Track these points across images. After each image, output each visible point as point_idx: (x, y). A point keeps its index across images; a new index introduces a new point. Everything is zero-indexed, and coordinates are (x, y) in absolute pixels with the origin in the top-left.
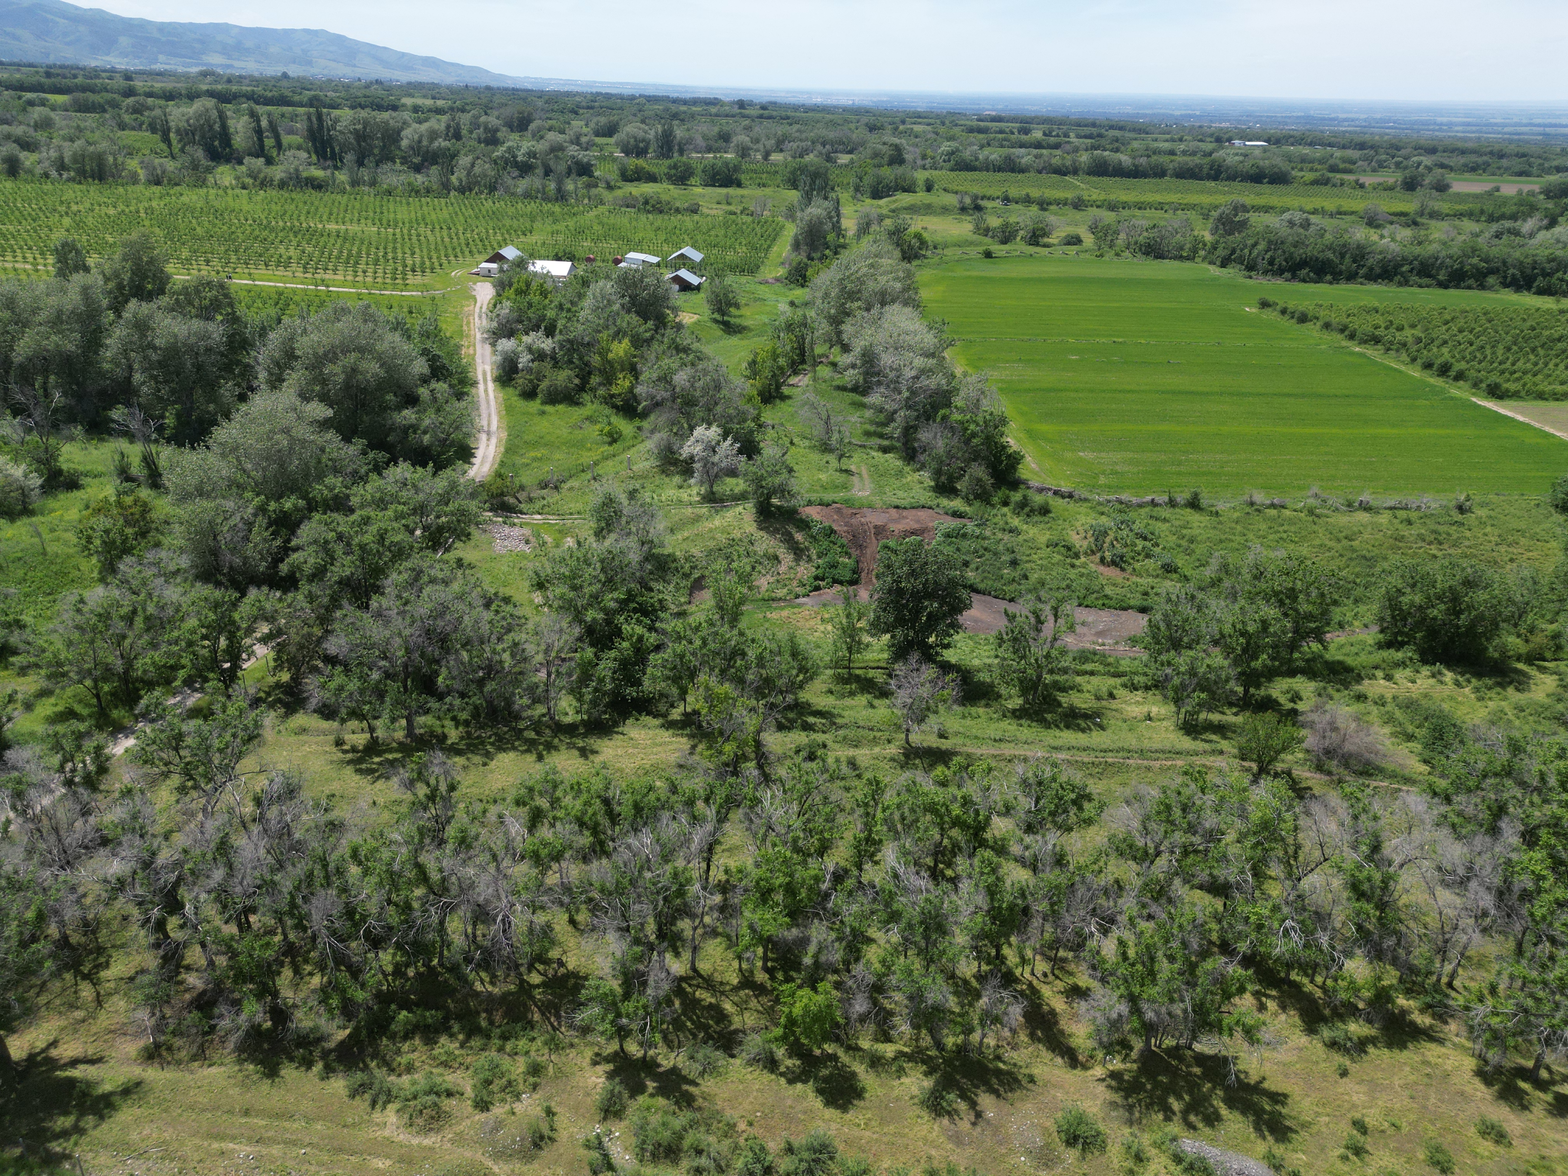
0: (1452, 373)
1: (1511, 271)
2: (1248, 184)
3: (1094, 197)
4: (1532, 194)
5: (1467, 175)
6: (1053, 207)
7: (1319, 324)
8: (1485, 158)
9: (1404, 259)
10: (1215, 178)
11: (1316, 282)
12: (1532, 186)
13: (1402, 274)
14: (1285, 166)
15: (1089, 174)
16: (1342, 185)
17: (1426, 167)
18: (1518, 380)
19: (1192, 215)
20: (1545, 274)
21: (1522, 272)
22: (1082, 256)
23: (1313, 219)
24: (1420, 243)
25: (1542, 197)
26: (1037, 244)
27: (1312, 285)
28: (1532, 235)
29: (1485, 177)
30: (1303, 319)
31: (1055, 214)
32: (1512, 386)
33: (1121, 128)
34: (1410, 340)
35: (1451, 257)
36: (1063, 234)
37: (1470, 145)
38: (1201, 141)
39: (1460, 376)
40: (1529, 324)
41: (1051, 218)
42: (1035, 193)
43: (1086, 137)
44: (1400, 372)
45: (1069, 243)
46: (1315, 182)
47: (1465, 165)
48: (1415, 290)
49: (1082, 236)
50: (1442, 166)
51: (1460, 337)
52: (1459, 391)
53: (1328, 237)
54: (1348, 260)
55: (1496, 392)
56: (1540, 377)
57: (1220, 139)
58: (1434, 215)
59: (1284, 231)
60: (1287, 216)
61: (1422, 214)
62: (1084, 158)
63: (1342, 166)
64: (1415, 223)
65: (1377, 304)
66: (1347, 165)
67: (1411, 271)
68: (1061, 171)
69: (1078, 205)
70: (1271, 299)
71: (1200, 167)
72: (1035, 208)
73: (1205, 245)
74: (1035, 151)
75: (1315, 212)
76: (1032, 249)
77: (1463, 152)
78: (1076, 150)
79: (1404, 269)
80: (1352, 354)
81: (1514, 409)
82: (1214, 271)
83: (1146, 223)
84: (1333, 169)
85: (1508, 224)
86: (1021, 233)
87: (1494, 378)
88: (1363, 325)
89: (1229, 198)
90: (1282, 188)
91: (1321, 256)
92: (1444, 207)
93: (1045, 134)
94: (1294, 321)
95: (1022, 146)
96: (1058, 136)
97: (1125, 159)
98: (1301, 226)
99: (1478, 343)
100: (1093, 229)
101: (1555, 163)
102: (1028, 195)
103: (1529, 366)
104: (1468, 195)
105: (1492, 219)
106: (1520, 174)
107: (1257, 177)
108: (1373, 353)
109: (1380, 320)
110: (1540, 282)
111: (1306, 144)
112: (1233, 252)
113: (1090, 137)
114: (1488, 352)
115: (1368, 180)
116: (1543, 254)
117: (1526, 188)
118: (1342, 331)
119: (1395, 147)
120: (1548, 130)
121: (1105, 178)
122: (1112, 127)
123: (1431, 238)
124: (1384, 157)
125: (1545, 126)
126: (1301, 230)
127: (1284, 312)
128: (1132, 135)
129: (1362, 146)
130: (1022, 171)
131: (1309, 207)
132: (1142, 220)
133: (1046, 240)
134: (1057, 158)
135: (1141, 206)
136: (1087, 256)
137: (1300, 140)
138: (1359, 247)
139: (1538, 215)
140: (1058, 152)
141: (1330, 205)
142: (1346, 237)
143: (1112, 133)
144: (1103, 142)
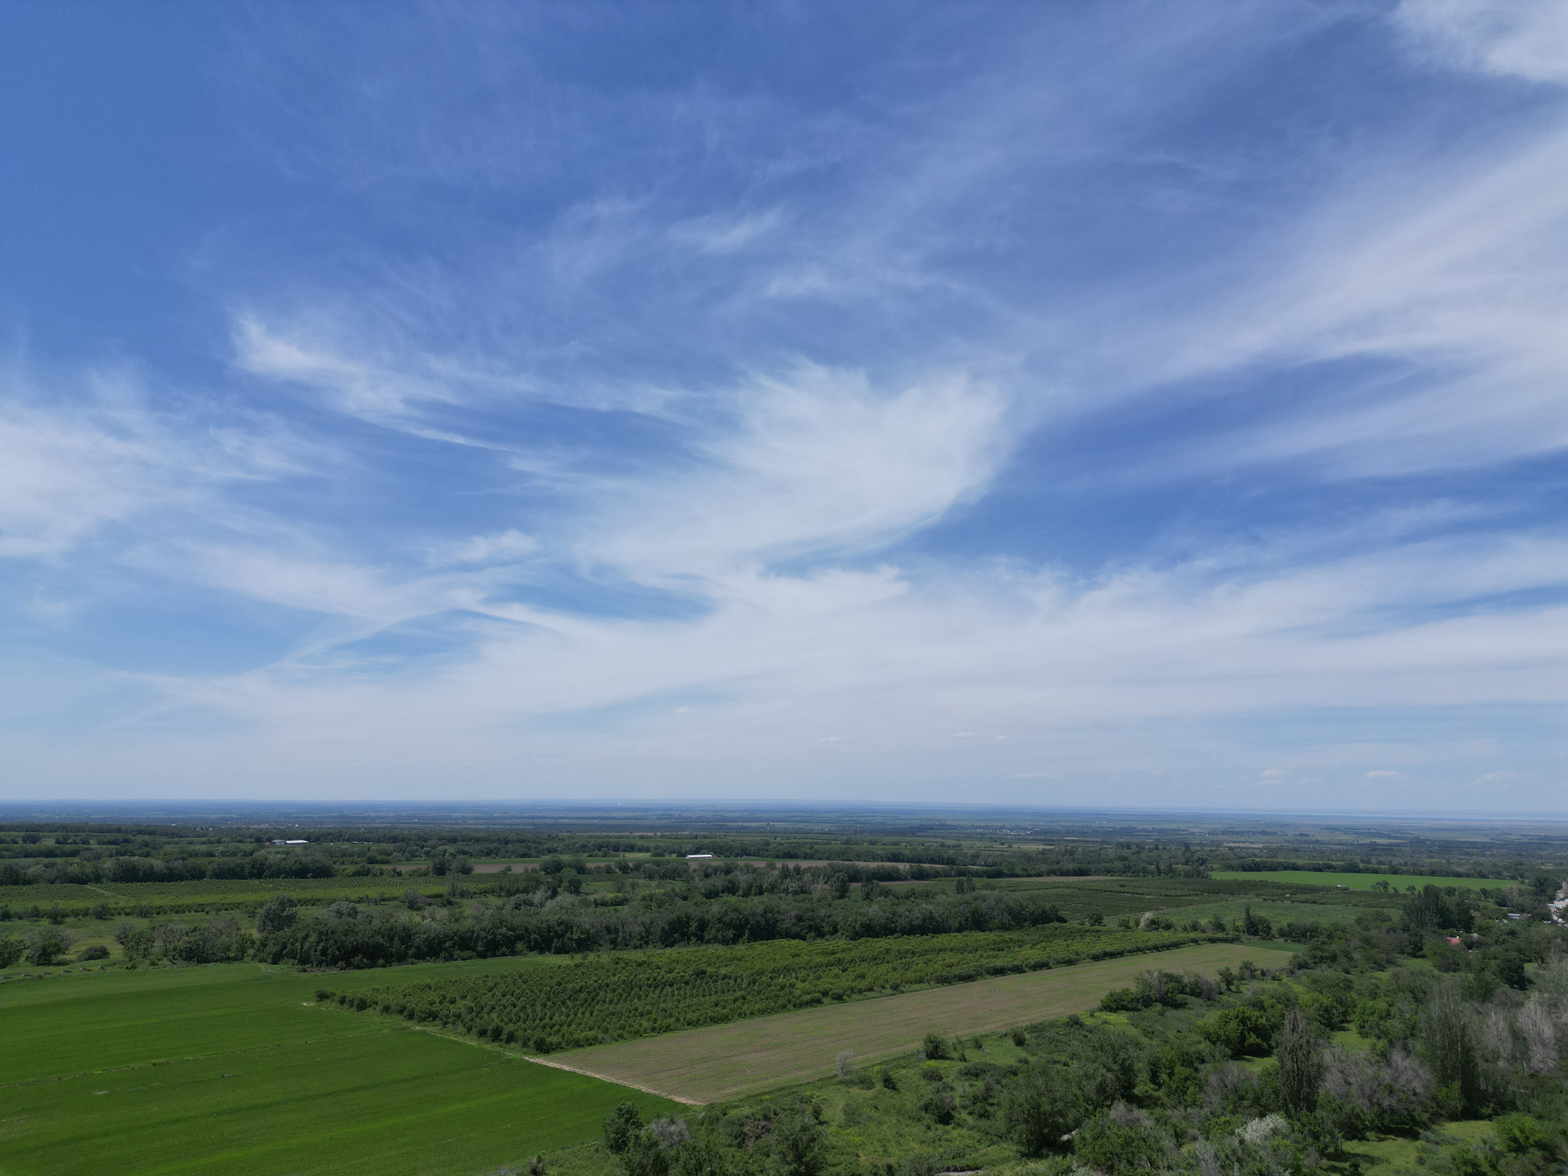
0: (504, 1036)
1: (533, 936)
2: (293, 880)
3: (122, 904)
4: (534, 871)
5: (484, 859)
6: (68, 920)
7: (379, 1008)
8: (495, 844)
9: (445, 936)
10: (259, 876)
11: (370, 967)
12: (533, 864)
13: (446, 950)
14: (327, 861)
15: (114, 880)
16: (381, 874)
17: (451, 854)
18: (558, 1032)
19: (237, 914)
20: (560, 936)
21: (542, 936)
22: (109, 970)
23: (360, 907)
24: (457, 920)
25: (542, 873)
26: (49, 963)
27: (367, 971)
28: (542, 905)
29: (498, 859)
30: (362, 1006)
31: (73, 926)
32: (554, 1039)
33: (151, 833)
34: (463, 1011)
35: (484, 930)
36: (84, 948)
37: (482, 835)
38: (240, 842)
39: (511, 1039)
40: (555, 980)
41: (67, 931)
42: (45, 905)
43: (110, 843)
44: (459, 1044)
45: (91, 958)
46: (357, 874)
47: (482, 851)
48: (460, 962)
49: (109, 948)
50: (464, 853)
51: (504, 1001)
52: (513, 1053)
53: (376, 923)
54: (396, 942)
55: (543, 1048)
56: (573, 1026)
57: (260, 840)
58: (464, 894)
59: (333, 922)
60: (334, 907)
61: (454, 895)
62: (108, 864)
63: (379, 858)
64: (450, 903)
65: (429, 981)
66: (385, 857)
67: (453, 946)
68: (80, 880)
69: (102, 914)
70: (328, 990)
71: (242, 867)
72: (45, 923)
73: (253, 943)
74: (46, 860)
75: (361, 900)
76: (41, 970)
77: (478, 840)
78: (98, 856)
79: (447, 945)
80: (414, 1033)
81: (560, 1061)
82: (266, 968)
83: (185, 927)
84: (372, 861)
85: (523, 896)
86: (26, 952)
87: (538, 1034)
88: (419, 1003)
89: (276, 894)
90: (326, 880)
91: (372, 941)
92: (472, 887)
93: (58, 842)
94: (354, 1009)
95: (27, 856)
96: (75, 843)
97: (157, 863)
98: (349, 915)
99: (519, 1004)
100: (123, 939)
101: (546, 846)
102: (36, 908)
103: (563, 1018)
104: (488, 875)
105: (510, 894)
106: (524, 856)
107: (301, 872)
108: (432, 1029)
109: (434, 996)
110: (556, 943)
111: (344, 840)
112: (284, 946)
113: (115, 843)
114: (529, 1011)
115: (404, 868)
116: (553, 919)
117: (530, 867)
118: (401, 1012)
119: (422, 839)
120: (536, 821)
121: (134, 884)
122: (140, 832)
123: (465, 914)
124: (414, 848)
125: (533, 818)
126: (350, 919)
127: (342, 1001)
128: (164, 839)
129: (394, 839)
130: (28, 882)
131: (354, 896)
132: (181, 924)
133: (61, 957)
134: (74, 866)
135: (178, 910)
136: (116, 969)
137: (338, 837)
138: (404, 929)
139: (543, 888)
140: (76, 860)
141: (374, 893)
142: (392, 921)
143: (140, 838)
144: (130, 847)
